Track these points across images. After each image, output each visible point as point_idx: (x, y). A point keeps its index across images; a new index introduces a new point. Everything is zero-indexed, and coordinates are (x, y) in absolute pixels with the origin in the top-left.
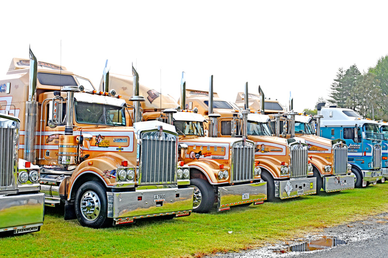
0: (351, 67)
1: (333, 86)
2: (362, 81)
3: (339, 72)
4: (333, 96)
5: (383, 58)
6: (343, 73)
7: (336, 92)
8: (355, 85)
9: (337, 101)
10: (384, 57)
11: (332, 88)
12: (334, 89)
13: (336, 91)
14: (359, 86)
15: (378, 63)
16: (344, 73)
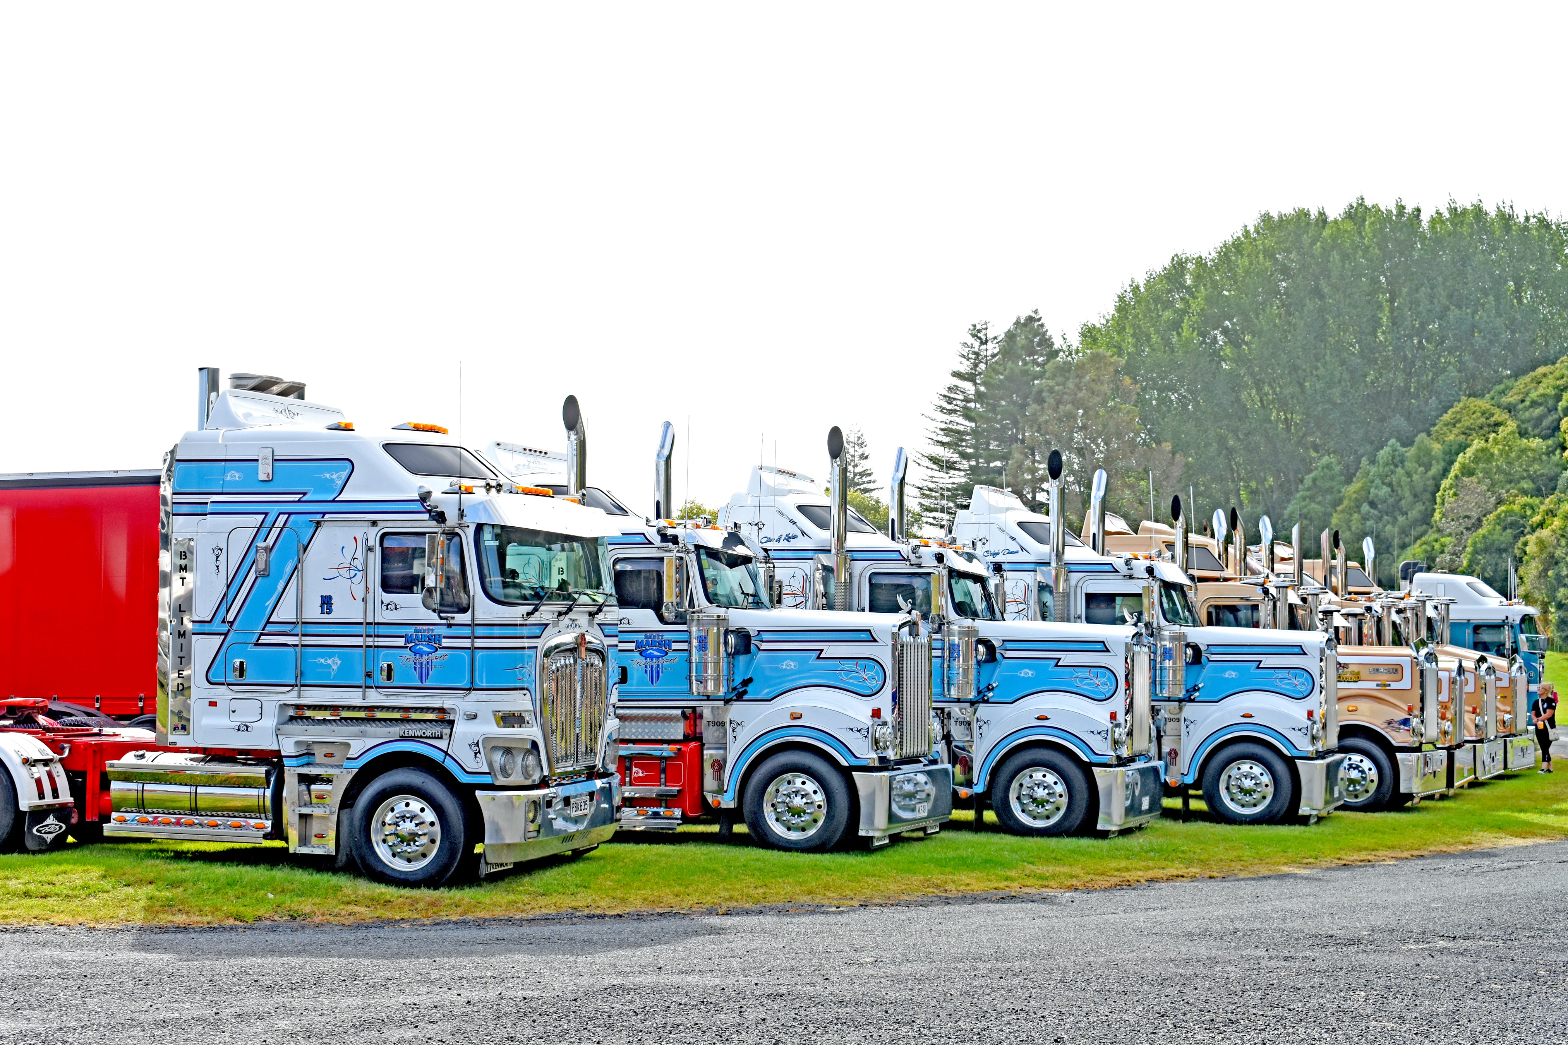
0: (1017, 323)
1: (950, 401)
2: (1071, 385)
3: (970, 340)
4: (946, 439)
5: (1135, 289)
6: (990, 345)
7: (963, 424)
8: (1040, 401)
9: (965, 464)
10: (1141, 282)
11: (942, 409)
12: (951, 412)
13: (961, 420)
14: (1059, 402)
15: (1119, 309)
16: (992, 348)
